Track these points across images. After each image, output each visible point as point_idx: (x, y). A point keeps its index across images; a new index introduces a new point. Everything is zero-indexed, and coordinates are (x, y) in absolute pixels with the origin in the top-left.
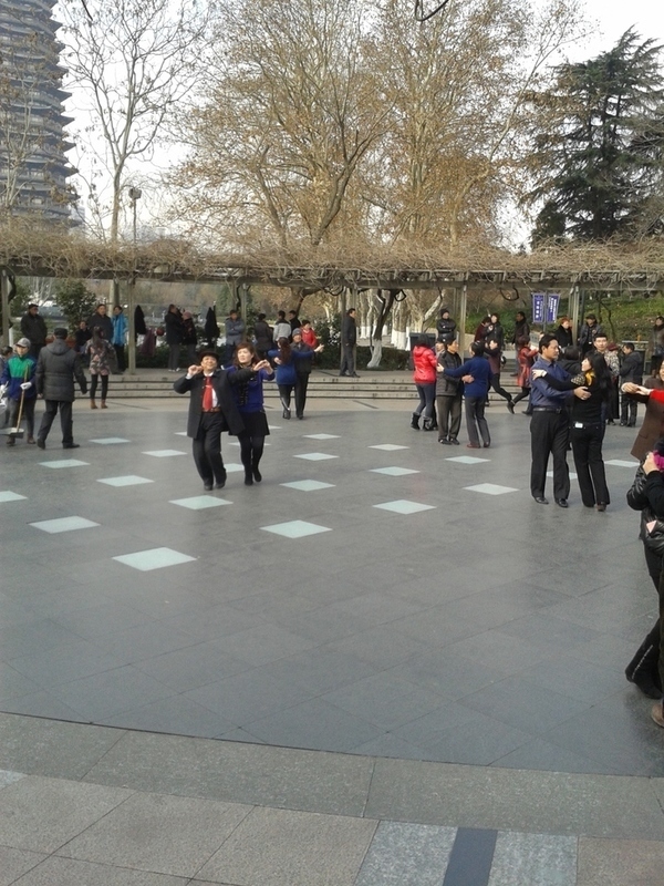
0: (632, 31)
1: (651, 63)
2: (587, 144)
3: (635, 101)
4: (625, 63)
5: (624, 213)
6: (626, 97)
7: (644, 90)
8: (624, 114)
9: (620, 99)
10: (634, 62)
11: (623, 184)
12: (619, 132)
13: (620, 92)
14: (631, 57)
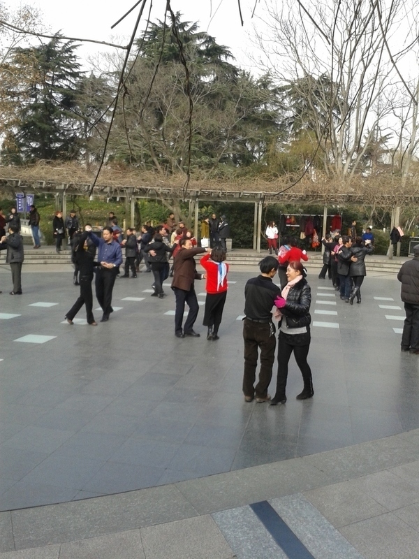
0: (60, 33)
1: (73, 55)
2: (34, 99)
3: (62, 77)
4: (56, 53)
5: (57, 145)
6: (57, 73)
7: (69, 70)
8: (56, 84)
9: (54, 74)
10: (61, 52)
11: (55, 127)
12: (54, 94)
13: (53, 69)
14: (60, 49)
